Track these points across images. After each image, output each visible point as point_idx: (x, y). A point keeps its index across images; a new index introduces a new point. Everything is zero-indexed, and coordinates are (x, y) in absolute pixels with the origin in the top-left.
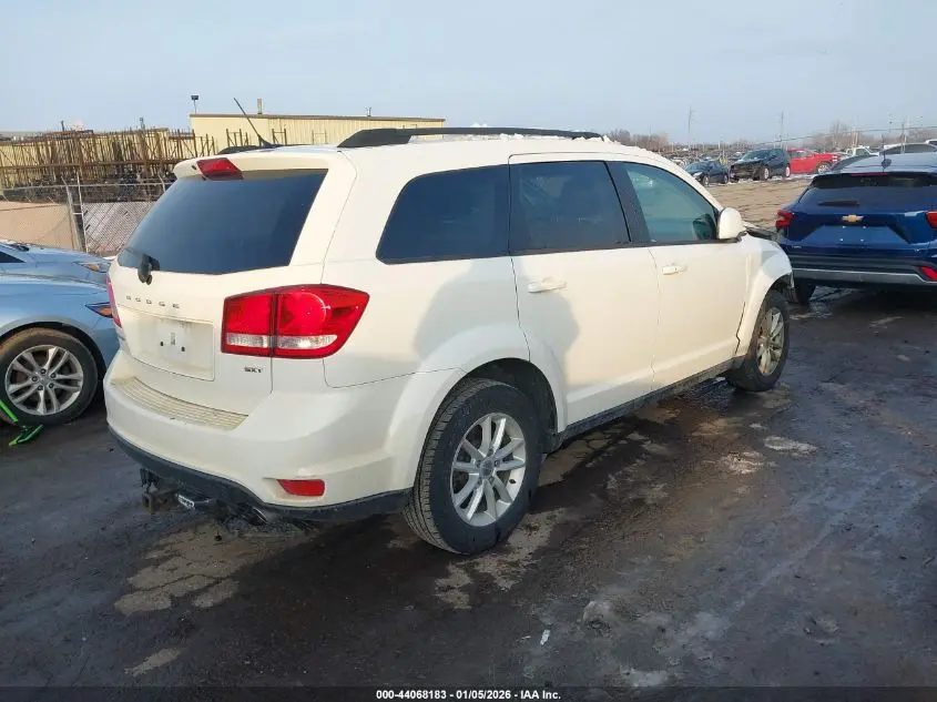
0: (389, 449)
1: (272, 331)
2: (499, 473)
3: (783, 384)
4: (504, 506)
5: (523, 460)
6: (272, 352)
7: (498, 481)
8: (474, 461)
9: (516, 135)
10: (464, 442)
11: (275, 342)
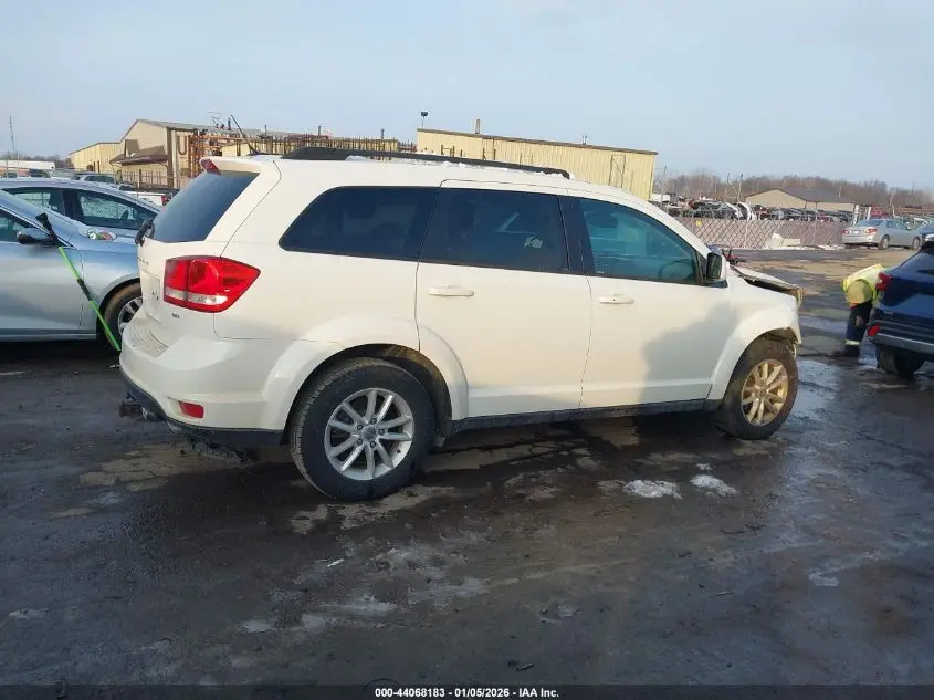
0: (265, 395)
1: (186, 288)
2: (382, 441)
3: (779, 439)
4: (384, 469)
5: (411, 436)
6: (185, 304)
7: (380, 447)
8: (356, 424)
9: (460, 164)
10: (345, 405)
11: (187, 297)
